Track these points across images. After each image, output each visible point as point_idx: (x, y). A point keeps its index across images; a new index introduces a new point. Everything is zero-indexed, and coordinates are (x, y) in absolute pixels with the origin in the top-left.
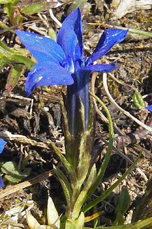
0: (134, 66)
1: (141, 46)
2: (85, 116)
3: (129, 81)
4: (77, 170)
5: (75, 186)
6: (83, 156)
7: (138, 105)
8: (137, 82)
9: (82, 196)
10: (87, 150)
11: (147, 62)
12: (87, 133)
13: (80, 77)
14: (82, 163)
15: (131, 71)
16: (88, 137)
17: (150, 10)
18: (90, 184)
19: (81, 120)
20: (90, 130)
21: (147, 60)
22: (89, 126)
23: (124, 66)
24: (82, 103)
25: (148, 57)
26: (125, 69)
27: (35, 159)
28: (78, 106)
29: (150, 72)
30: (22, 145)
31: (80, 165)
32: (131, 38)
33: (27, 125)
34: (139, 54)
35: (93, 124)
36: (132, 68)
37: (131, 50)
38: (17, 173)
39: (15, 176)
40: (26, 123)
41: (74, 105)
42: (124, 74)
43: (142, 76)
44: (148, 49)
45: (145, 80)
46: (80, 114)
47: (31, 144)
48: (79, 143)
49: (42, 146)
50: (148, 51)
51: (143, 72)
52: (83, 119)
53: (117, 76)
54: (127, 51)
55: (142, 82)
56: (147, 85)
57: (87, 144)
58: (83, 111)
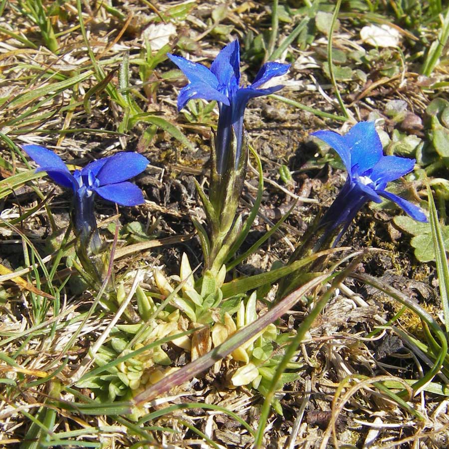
0: (279, 143)
1: (288, 125)
2: (237, 153)
3: (273, 158)
4: (221, 217)
5: (216, 238)
6: (230, 200)
7: (285, 178)
8: (283, 160)
9: (224, 251)
10: (234, 194)
11: (294, 141)
12: (237, 173)
13: (236, 105)
14: (228, 210)
15: (275, 148)
16: (237, 177)
17: (298, 91)
18: (234, 237)
19: (233, 154)
20: (241, 170)
21: (295, 138)
22: (240, 165)
23: (268, 143)
24: (235, 136)
25: (295, 136)
26: (269, 146)
27: (163, 229)
28: (230, 139)
29: (297, 150)
30: (149, 213)
31: (225, 211)
32: (276, 116)
33: (156, 193)
34: (285, 132)
35: (244, 163)
36: (277, 145)
37: (276, 128)
38: (144, 235)
39: (142, 237)
40: (155, 191)
41: (225, 138)
42: (268, 151)
43: (287, 154)
44: (296, 128)
45: (292, 159)
46: (232, 147)
47: (160, 211)
48: (228, 182)
49: (173, 214)
50: (296, 130)
51: (289, 149)
52: (235, 153)
53: (261, 153)
54: (272, 129)
55: (288, 159)
56: (294, 163)
57: (235, 186)
58: (235, 143)
